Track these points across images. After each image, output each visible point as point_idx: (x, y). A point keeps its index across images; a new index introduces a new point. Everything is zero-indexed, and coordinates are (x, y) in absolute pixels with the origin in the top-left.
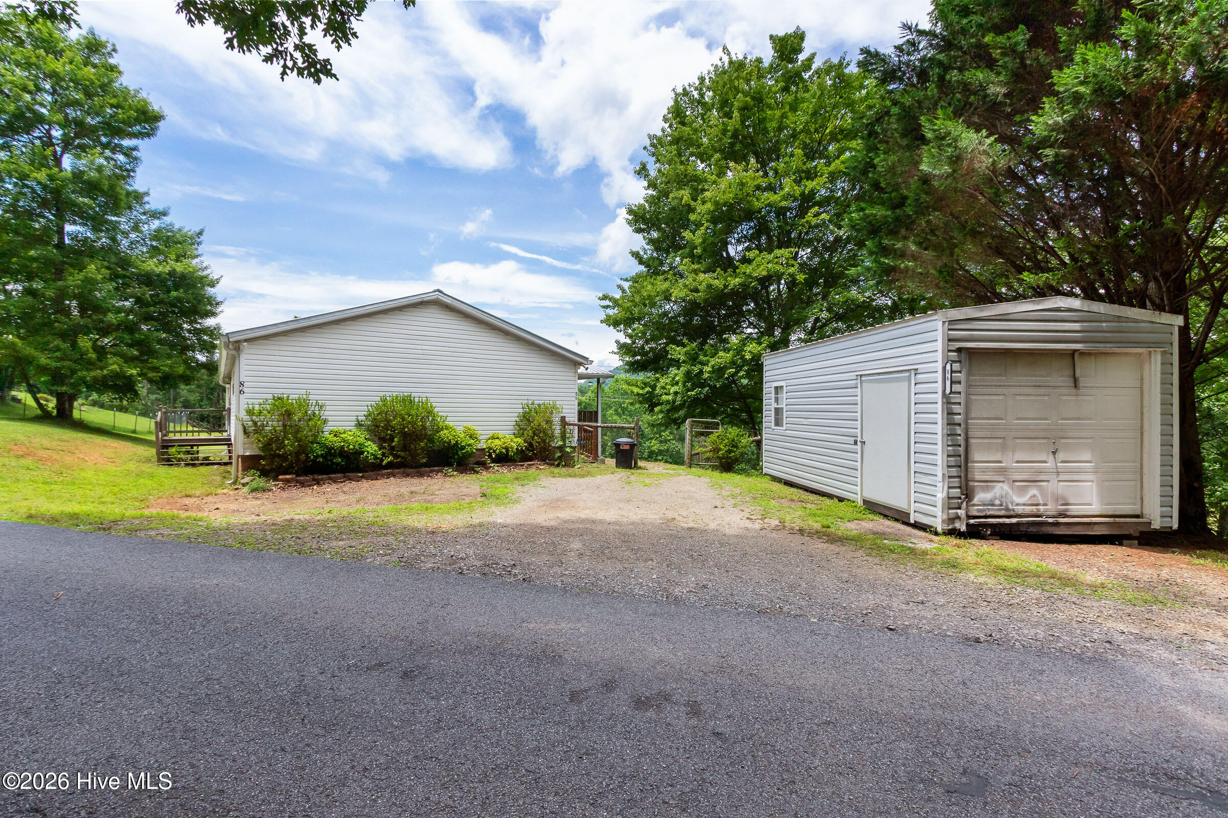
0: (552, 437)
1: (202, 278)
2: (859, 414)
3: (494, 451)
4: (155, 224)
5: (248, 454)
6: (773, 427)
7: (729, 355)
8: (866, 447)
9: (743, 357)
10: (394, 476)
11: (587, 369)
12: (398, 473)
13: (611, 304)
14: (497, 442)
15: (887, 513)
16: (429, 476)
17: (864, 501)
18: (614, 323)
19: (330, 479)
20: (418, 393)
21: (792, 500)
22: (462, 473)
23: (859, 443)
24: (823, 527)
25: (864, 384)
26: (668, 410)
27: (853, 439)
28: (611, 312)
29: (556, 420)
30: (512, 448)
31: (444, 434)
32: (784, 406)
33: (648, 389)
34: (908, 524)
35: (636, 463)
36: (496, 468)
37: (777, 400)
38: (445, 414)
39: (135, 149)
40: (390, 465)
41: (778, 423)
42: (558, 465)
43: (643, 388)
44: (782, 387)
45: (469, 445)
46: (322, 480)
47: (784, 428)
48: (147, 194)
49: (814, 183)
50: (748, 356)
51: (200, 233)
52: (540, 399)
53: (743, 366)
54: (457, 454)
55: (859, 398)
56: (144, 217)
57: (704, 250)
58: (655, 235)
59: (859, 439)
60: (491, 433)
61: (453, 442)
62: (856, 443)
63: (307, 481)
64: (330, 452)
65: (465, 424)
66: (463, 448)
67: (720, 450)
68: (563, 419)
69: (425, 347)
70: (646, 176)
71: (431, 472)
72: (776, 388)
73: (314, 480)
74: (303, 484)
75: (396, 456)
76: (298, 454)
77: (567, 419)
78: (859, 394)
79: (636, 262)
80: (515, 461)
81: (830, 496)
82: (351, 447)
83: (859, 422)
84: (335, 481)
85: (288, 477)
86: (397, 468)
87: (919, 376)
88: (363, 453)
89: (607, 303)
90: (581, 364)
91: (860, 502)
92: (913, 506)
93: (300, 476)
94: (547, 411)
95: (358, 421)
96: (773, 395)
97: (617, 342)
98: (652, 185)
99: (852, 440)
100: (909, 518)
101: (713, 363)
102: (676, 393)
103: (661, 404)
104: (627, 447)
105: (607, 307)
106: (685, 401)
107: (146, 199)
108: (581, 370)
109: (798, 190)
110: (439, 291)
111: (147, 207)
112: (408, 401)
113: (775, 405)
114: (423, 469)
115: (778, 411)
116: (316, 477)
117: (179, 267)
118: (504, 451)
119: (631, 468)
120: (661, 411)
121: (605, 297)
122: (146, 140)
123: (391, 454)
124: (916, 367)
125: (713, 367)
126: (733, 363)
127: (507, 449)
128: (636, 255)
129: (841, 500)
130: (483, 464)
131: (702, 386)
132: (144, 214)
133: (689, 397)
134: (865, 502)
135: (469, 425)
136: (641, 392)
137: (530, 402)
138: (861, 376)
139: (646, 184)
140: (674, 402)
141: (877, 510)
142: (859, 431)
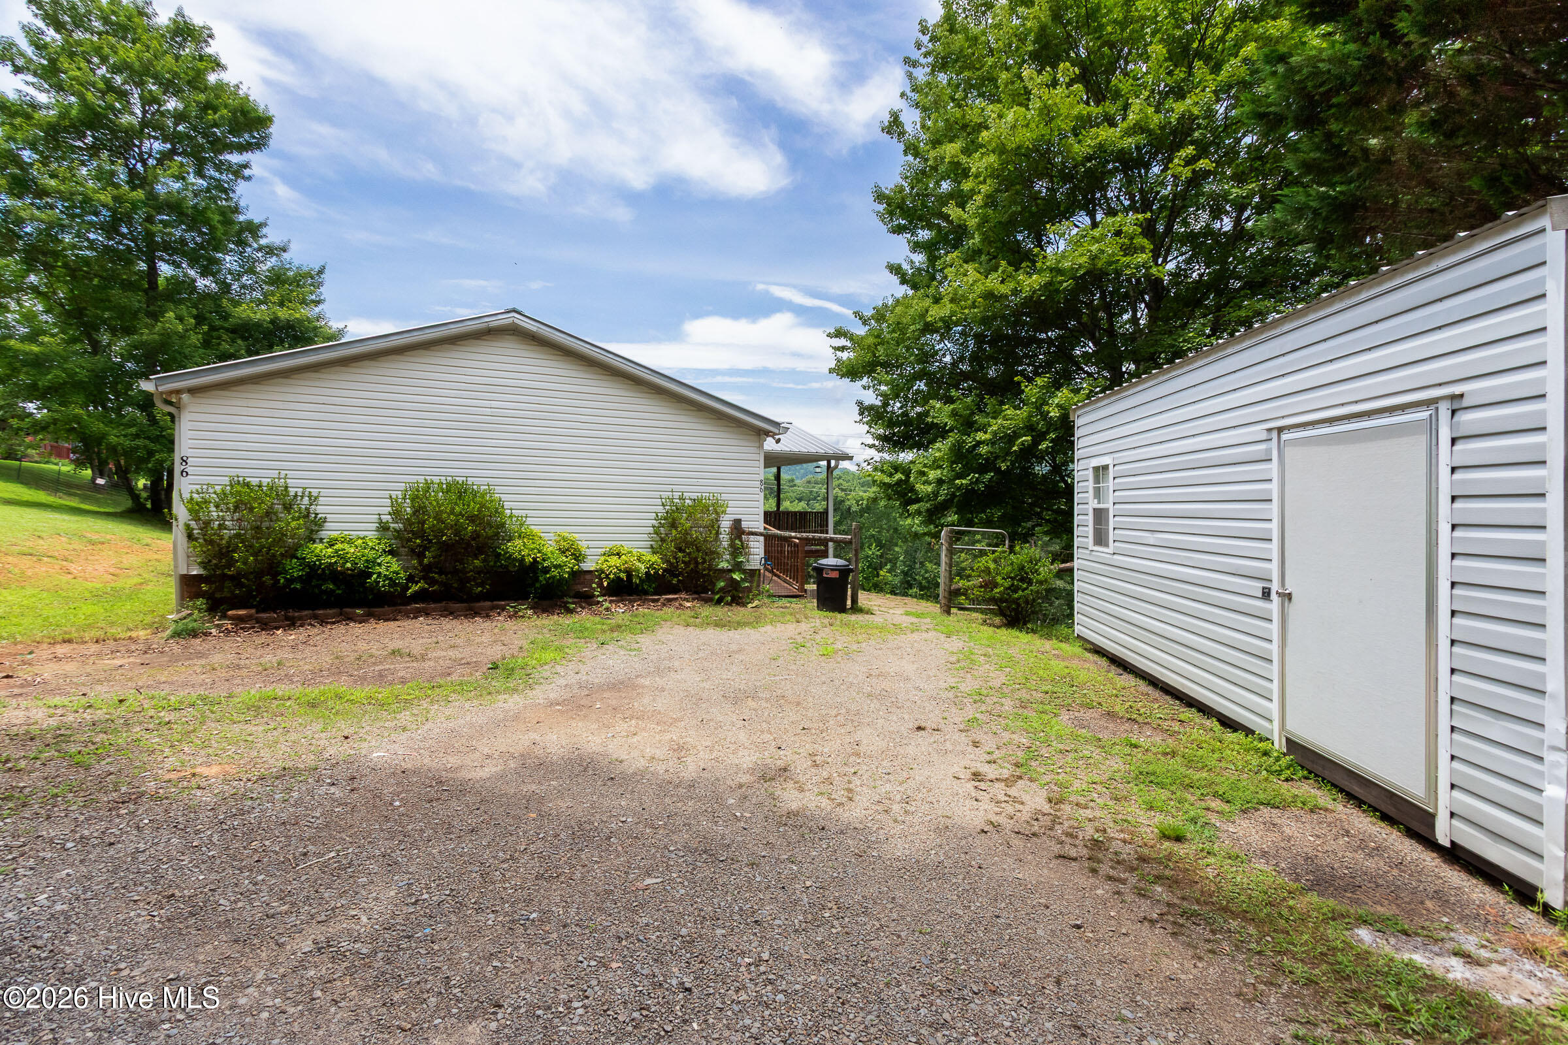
0: (714, 554)
1: (315, 328)
2: (1274, 526)
3: (607, 576)
4: (272, 262)
5: (195, 573)
6: (1091, 547)
7: (1023, 413)
8: (1293, 609)
9: (1045, 416)
10: (427, 614)
11: (778, 441)
12: (434, 610)
13: (848, 344)
14: (614, 561)
15: (1357, 790)
16: (488, 616)
17: (1289, 741)
18: (851, 372)
19: (315, 617)
20: (478, 477)
21: (1111, 715)
22: (545, 611)
23: (1274, 596)
24: (1165, 836)
25: (1289, 452)
26: (928, 510)
27: (1260, 585)
28: (845, 355)
29: (725, 524)
30: (638, 571)
31: (515, 547)
32: (1110, 505)
33: (899, 476)
34: (1431, 844)
35: (855, 600)
36: (606, 605)
37: (1098, 493)
38: (523, 513)
39: (246, 166)
40: (420, 596)
41: (1100, 538)
42: (719, 602)
43: (891, 475)
44: (1105, 468)
45: (556, 567)
46: (300, 618)
47: (1110, 550)
48: (263, 225)
49: (1188, 101)
50: (1054, 413)
51: (321, 272)
52: (693, 490)
53: (1047, 432)
54: (537, 580)
55: (1274, 487)
56: (260, 255)
57: (986, 239)
58: (924, 235)
59: (1275, 587)
60: (608, 545)
61: (528, 560)
62: (1266, 594)
63: (275, 620)
64: (316, 573)
65: (559, 529)
66: (546, 570)
67: (996, 585)
68: (737, 523)
69: (494, 404)
70: (902, 134)
71: (493, 608)
72: (1096, 469)
73: (287, 618)
74: (266, 626)
75: (432, 582)
76: (259, 574)
77: (744, 525)
78: (1275, 475)
79: (895, 280)
80: (646, 593)
81: (1204, 709)
82: (349, 565)
83: (1275, 546)
84: (323, 622)
85: (242, 612)
86: (435, 602)
87: (1465, 417)
88: (370, 575)
89: (842, 342)
90: (767, 433)
91: (1279, 745)
92: (1445, 801)
93: (264, 611)
94: (710, 510)
95: (381, 522)
96: (1091, 484)
97: (860, 403)
98: (912, 149)
99: (1257, 587)
100: (1432, 827)
101: (995, 428)
102: (940, 482)
103: (918, 500)
104: (835, 575)
105: (842, 349)
106: (953, 495)
107: (264, 231)
108: (769, 444)
109: (1156, 120)
110: (515, 311)
111: (263, 242)
112: (459, 491)
113: (1093, 504)
114: (482, 604)
115: (1100, 516)
116: (291, 613)
117: (283, 314)
118: (623, 576)
119: (842, 609)
120: (919, 512)
121: (839, 333)
122: (258, 153)
123: (424, 578)
124: (1457, 389)
125: (995, 434)
126: (1030, 428)
127: (629, 572)
128: (895, 269)
129: (1229, 724)
130: (587, 599)
131: (982, 470)
132: (260, 249)
133: (959, 488)
134: (1292, 745)
135: (565, 531)
136: (887, 480)
137: (676, 495)
138: (1280, 430)
139: (902, 147)
140: (936, 494)
141: (1326, 774)
142: (1274, 567)
